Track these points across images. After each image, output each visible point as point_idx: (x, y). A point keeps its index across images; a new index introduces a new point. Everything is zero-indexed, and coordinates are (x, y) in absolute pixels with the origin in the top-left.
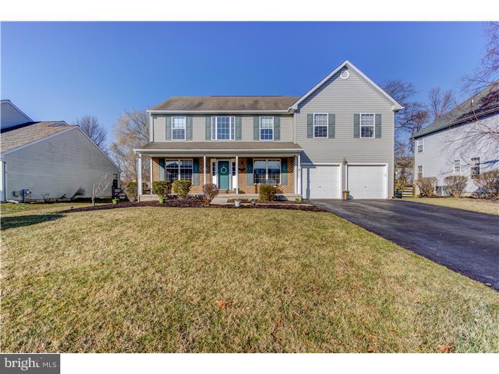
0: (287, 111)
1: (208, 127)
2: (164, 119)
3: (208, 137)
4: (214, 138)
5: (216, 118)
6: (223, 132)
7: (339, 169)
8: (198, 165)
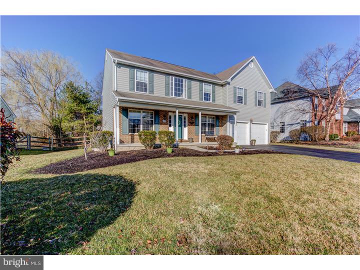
0: (222, 82)
1: (167, 85)
2: (128, 70)
3: (167, 94)
4: (172, 95)
5: (174, 78)
6: (179, 90)
7: (248, 126)
8: (159, 117)
